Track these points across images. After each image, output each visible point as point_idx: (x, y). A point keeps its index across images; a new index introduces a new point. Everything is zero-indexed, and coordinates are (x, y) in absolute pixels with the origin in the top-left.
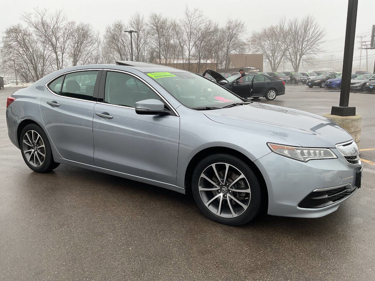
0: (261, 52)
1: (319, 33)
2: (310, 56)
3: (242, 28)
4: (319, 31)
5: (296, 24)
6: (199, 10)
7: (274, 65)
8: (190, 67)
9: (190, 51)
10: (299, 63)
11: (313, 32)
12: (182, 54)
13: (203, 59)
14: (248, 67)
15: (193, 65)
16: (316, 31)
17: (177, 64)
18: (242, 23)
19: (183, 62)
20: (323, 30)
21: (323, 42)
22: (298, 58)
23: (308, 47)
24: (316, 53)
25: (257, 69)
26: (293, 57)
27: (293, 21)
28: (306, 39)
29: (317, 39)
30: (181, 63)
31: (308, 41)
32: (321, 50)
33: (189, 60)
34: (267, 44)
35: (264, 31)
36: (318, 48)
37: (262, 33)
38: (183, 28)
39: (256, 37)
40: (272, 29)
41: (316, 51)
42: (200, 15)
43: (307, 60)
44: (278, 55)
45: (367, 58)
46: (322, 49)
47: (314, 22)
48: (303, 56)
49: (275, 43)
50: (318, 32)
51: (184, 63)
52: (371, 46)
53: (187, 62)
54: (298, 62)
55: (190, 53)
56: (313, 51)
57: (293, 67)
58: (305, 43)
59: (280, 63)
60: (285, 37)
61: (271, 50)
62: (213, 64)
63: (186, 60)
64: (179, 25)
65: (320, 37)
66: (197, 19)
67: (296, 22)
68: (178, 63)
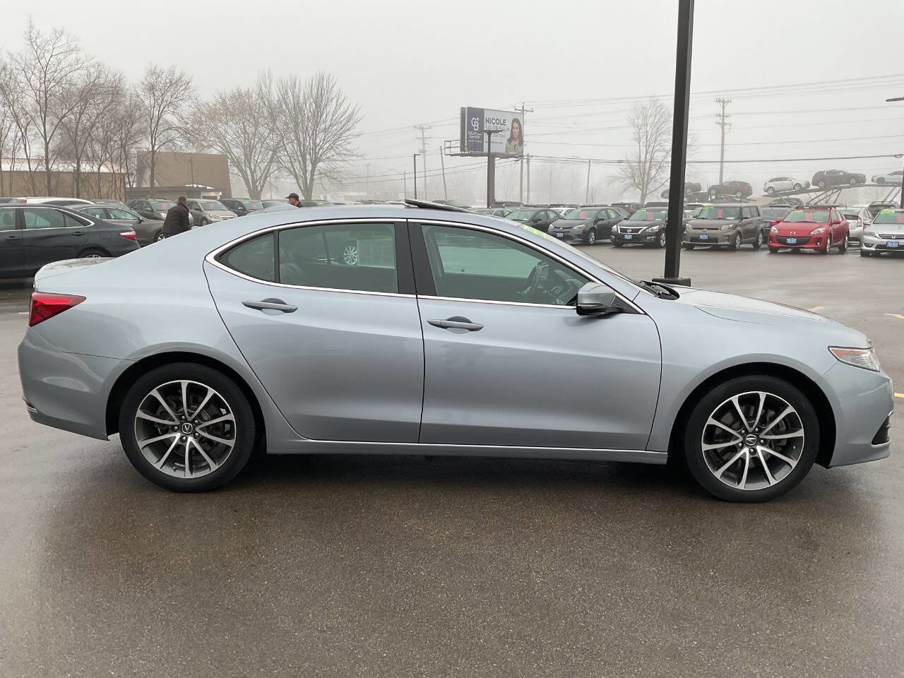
0: (219, 149)
1: (347, 115)
2: (333, 165)
3: (186, 89)
4: (347, 110)
5: (297, 90)
6: (69, 35)
7: (254, 182)
8: (53, 182)
9: (48, 139)
10: (312, 180)
11: (335, 112)
12: (25, 146)
13: (88, 160)
14: (200, 186)
15: (61, 176)
16: (341, 110)
17: (11, 172)
18: (185, 78)
19: (30, 168)
20: (357, 109)
21: (358, 135)
22: (309, 168)
23: (327, 145)
24: (346, 158)
25: (216, 190)
26: (297, 165)
27: (289, 83)
28: (322, 126)
29: (344, 129)
30: (22, 170)
31: (325, 130)
32: (355, 152)
33: (47, 163)
34: (231, 131)
35: (220, 101)
36: (348, 147)
37: (215, 105)
38: (21, 78)
39: (202, 113)
40: (238, 96)
41: (345, 155)
42: (73, 46)
43: (328, 174)
44: (261, 158)
45: (444, 174)
46: (357, 151)
47: (335, 90)
48: (320, 164)
49: (250, 130)
50: (346, 112)
51: (33, 169)
52: (461, 150)
53: (42, 168)
54: (309, 176)
55: (47, 144)
56: (338, 154)
57: (300, 187)
58: (321, 136)
59: (266, 177)
60: (273, 117)
61: (243, 147)
62: (117, 176)
63: (39, 161)
64: (9, 66)
65: (350, 125)
66: (61, 56)
67: (295, 84)
68: (15, 170)
